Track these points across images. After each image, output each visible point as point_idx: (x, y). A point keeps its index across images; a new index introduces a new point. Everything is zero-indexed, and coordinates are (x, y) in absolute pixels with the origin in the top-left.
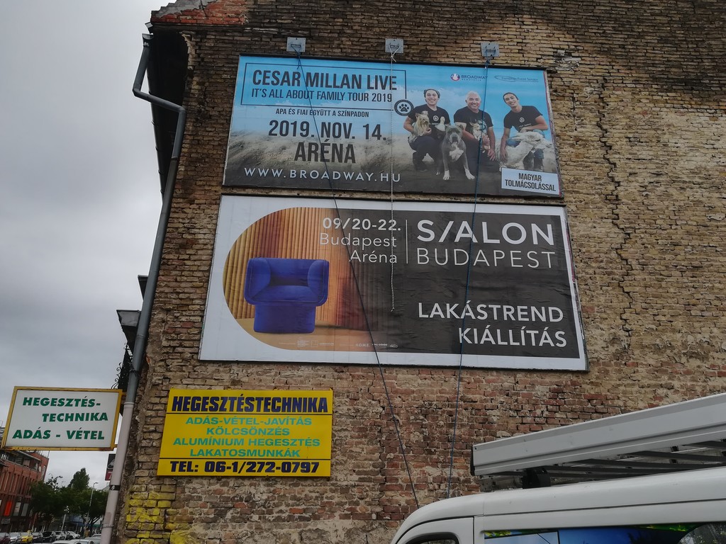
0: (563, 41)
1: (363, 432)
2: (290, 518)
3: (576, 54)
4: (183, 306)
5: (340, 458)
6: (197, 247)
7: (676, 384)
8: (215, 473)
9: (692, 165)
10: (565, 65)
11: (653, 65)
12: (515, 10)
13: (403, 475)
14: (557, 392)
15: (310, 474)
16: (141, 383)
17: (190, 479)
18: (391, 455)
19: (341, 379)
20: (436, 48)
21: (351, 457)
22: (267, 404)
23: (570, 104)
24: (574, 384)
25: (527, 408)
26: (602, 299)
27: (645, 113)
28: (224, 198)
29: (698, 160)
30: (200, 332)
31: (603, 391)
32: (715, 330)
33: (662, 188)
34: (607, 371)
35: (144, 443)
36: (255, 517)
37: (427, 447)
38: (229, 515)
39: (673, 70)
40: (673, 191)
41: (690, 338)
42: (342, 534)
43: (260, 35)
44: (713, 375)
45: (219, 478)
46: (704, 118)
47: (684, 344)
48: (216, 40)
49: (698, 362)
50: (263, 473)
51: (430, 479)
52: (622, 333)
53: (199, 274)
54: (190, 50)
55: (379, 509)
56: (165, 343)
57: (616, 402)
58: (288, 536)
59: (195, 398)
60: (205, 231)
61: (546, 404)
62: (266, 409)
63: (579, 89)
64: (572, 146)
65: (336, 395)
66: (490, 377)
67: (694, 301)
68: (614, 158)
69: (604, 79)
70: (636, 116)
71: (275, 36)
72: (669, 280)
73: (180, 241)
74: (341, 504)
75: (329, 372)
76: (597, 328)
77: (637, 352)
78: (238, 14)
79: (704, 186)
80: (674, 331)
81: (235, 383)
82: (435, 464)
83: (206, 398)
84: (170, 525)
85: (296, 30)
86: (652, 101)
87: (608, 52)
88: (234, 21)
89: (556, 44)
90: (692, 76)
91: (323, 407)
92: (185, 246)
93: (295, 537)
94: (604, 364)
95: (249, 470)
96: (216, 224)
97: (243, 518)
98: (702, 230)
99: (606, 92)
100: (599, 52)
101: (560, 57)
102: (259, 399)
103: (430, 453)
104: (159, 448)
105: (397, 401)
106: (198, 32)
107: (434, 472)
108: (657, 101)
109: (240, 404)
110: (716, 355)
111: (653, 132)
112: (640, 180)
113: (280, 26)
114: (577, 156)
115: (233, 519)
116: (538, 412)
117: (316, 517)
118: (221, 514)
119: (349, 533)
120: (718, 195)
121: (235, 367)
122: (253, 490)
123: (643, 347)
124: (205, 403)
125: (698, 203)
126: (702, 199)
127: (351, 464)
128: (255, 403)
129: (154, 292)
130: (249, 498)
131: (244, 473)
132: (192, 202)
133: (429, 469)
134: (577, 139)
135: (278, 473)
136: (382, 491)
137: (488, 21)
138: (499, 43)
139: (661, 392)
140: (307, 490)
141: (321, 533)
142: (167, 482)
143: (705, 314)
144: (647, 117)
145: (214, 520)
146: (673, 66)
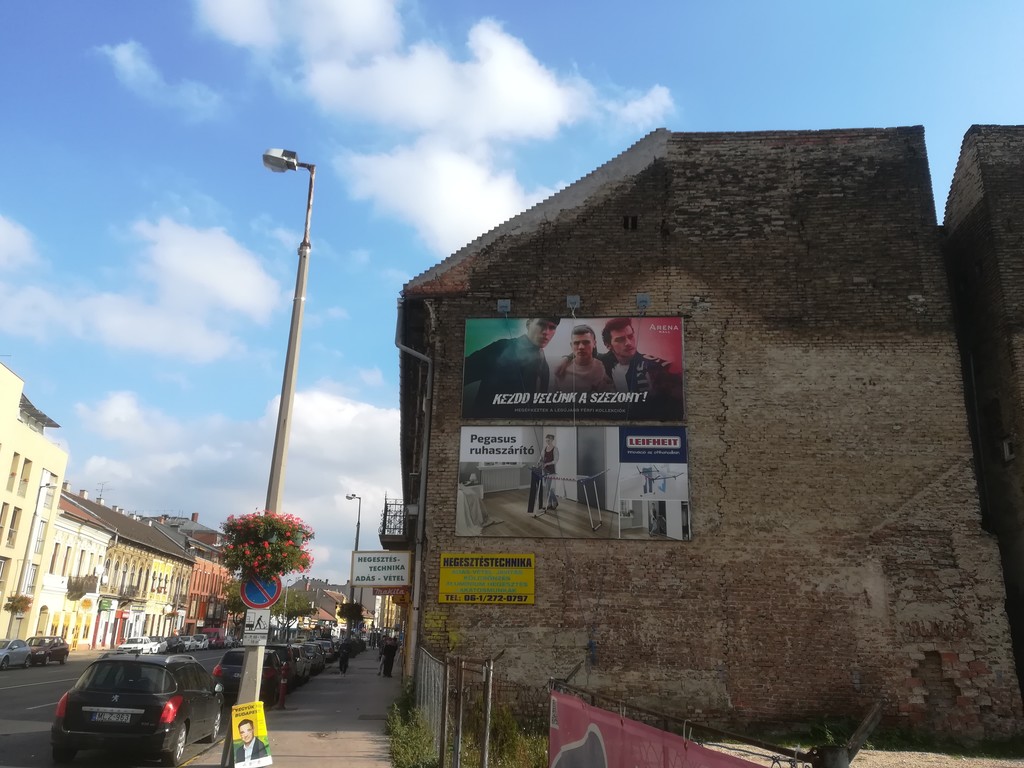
0: (699, 288)
1: (553, 578)
2: (513, 626)
3: (708, 300)
4: (444, 502)
5: (539, 593)
6: (448, 462)
7: (748, 548)
8: (470, 601)
9: (782, 391)
10: (699, 310)
11: (767, 306)
12: (665, 263)
13: (576, 603)
14: (671, 554)
15: (523, 602)
16: (424, 548)
17: (456, 605)
18: (569, 592)
19: (539, 546)
20: (603, 302)
21: (546, 592)
22: (496, 562)
23: (699, 344)
24: (682, 548)
25: (652, 563)
26: (707, 492)
27: (754, 349)
28: (462, 428)
29: (787, 386)
30: (455, 519)
31: (701, 553)
32: (780, 513)
33: (758, 411)
34: (704, 540)
35: (430, 585)
36: (494, 625)
37: (590, 587)
38: (479, 624)
39: (782, 309)
40: (765, 412)
41: (762, 519)
42: (541, 635)
43: (479, 299)
44: (774, 542)
45: (473, 604)
46: (798, 351)
47: (757, 523)
48: (449, 305)
49: (765, 534)
50: (497, 602)
51: (592, 605)
52: (716, 517)
53: (451, 481)
54: (433, 315)
55: (562, 622)
56: (435, 526)
57: (708, 560)
58: (512, 636)
59: (456, 559)
60: (452, 451)
61: (663, 560)
62: (496, 565)
63: (707, 330)
64: (697, 378)
65: (536, 556)
66: (629, 545)
67: (767, 493)
68: (726, 387)
69: (728, 321)
70: (747, 353)
71: (489, 299)
72: (753, 478)
73: (438, 459)
74: (540, 619)
75: (532, 542)
76: (701, 511)
77: (725, 527)
78: (462, 282)
79: (789, 407)
80: (751, 513)
81: (477, 549)
82: (594, 597)
83: (461, 559)
84: (448, 629)
85: (503, 293)
86: (762, 339)
87: (732, 296)
88: (460, 288)
89: (694, 292)
90: (796, 314)
91: (529, 564)
92: (442, 462)
93: (516, 636)
94: (703, 536)
95: (489, 600)
96: (459, 446)
97: (487, 626)
98: (783, 441)
99: (727, 333)
100: (727, 297)
101: (695, 304)
102: (492, 559)
103: (592, 590)
104: (438, 587)
105: (573, 560)
106: (436, 299)
107: (594, 601)
108: (764, 339)
109: (481, 562)
110: (777, 528)
111: (757, 365)
112: (743, 403)
113: (492, 290)
114: (700, 387)
115: (482, 626)
116: (658, 566)
117: (527, 626)
118: (475, 623)
119: (545, 634)
120: (797, 414)
121: (476, 540)
122: (491, 610)
123: (729, 524)
124: (461, 562)
125: (781, 421)
126: (786, 418)
127: (546, 596)
128: (490, 561)
129: (426, 493)
130: (489, 615)
131: (486, 601)
132: (443, 431)
133: (590, 600)
134: (702, 373)
135: (505, 601)
136: (564, 612)
137: (643, 274)
138: (651, 293)
139: (738, 553)
140: (521, 611)
141: (530, 634)
142: (445, 606)
143: (775, 502)
144: (755, 352)
145: (472, 627)
146: (782, 306)
